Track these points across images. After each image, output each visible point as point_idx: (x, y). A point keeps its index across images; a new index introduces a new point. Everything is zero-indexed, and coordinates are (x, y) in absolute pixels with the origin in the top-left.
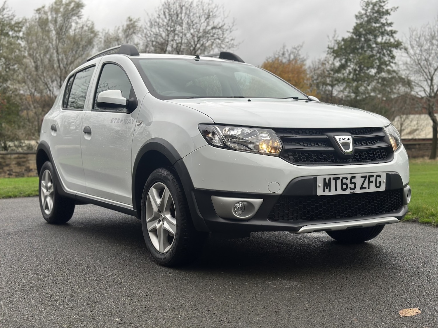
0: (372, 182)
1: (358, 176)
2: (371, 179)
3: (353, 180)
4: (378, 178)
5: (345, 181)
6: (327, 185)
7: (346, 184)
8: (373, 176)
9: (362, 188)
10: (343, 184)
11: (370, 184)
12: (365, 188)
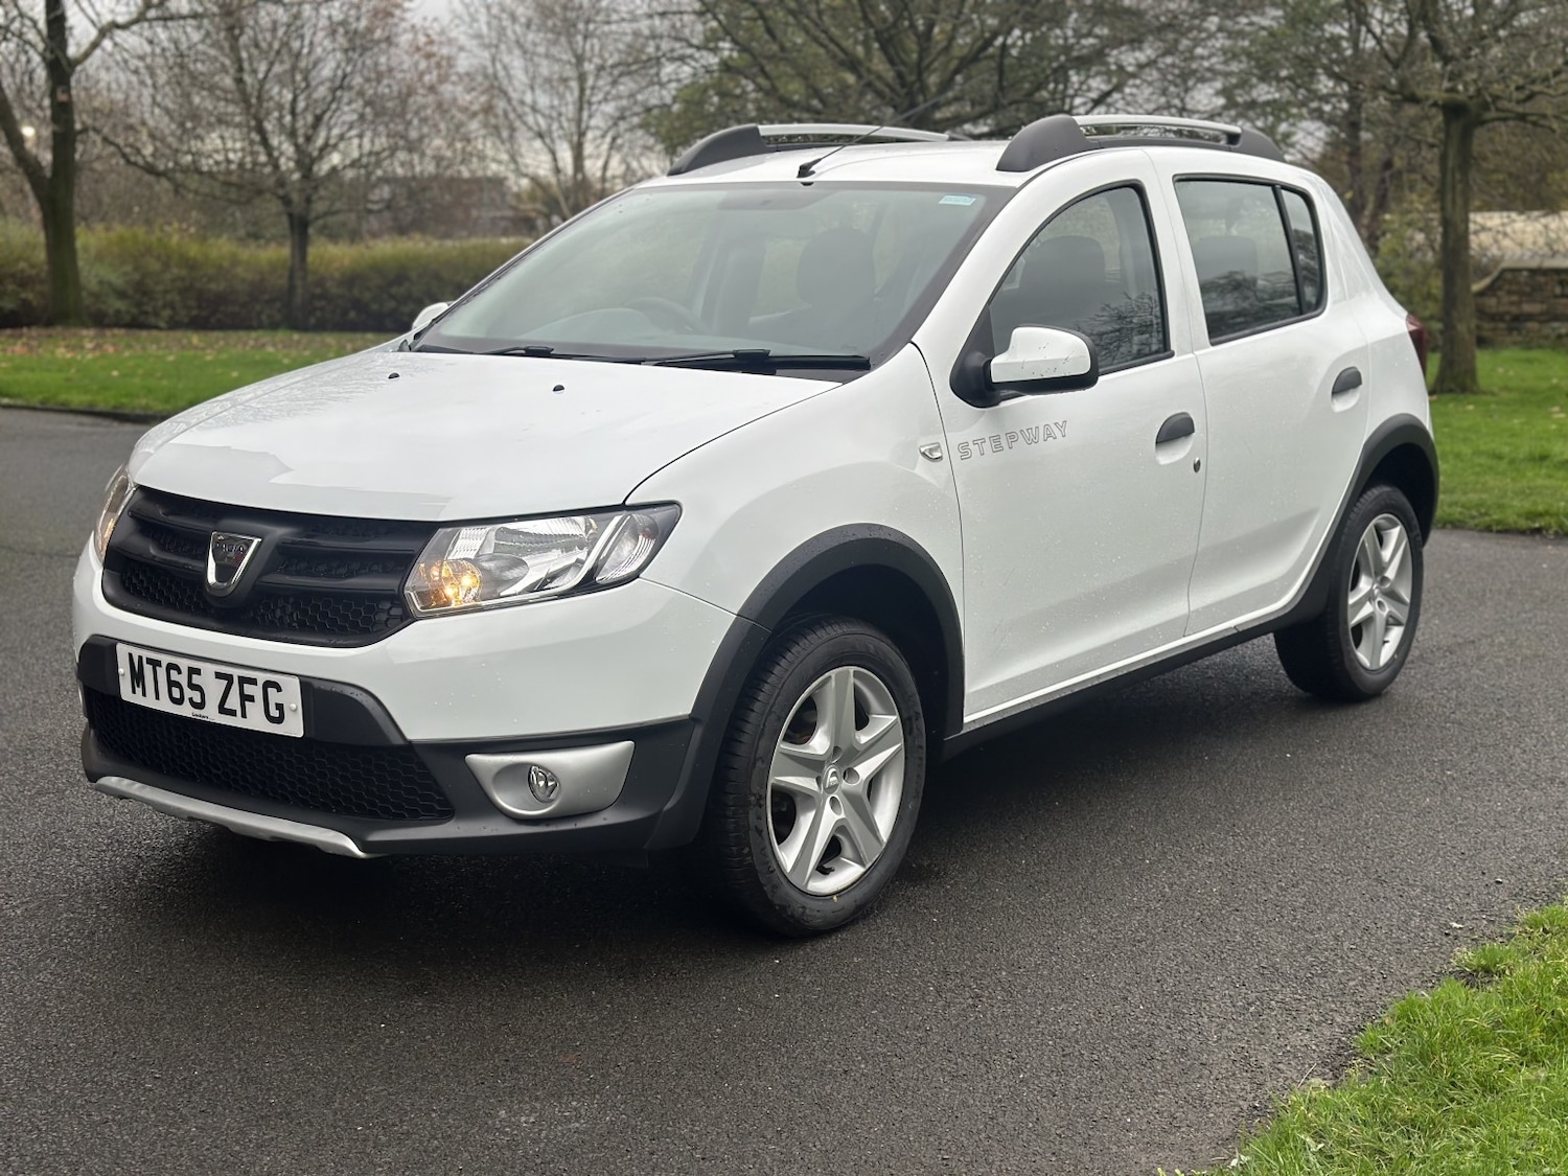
0: (251, 699)
1: (209, 670)
2: (249, 689)
3: (196, 679)
4: (271, 691)
5: (174, 675)
6: (137, 677)
7: (178, 685)
8: (253, 682)
9: (222, 710)
10: (171, 684)
11: (247, 703)
12: (232, 713)
